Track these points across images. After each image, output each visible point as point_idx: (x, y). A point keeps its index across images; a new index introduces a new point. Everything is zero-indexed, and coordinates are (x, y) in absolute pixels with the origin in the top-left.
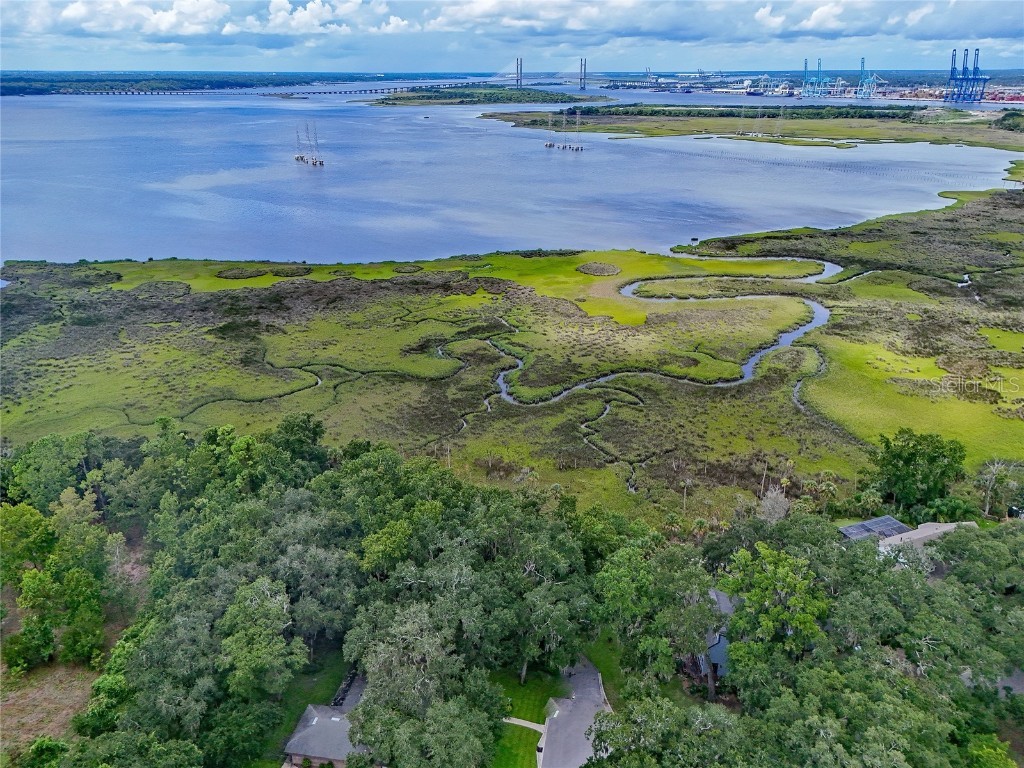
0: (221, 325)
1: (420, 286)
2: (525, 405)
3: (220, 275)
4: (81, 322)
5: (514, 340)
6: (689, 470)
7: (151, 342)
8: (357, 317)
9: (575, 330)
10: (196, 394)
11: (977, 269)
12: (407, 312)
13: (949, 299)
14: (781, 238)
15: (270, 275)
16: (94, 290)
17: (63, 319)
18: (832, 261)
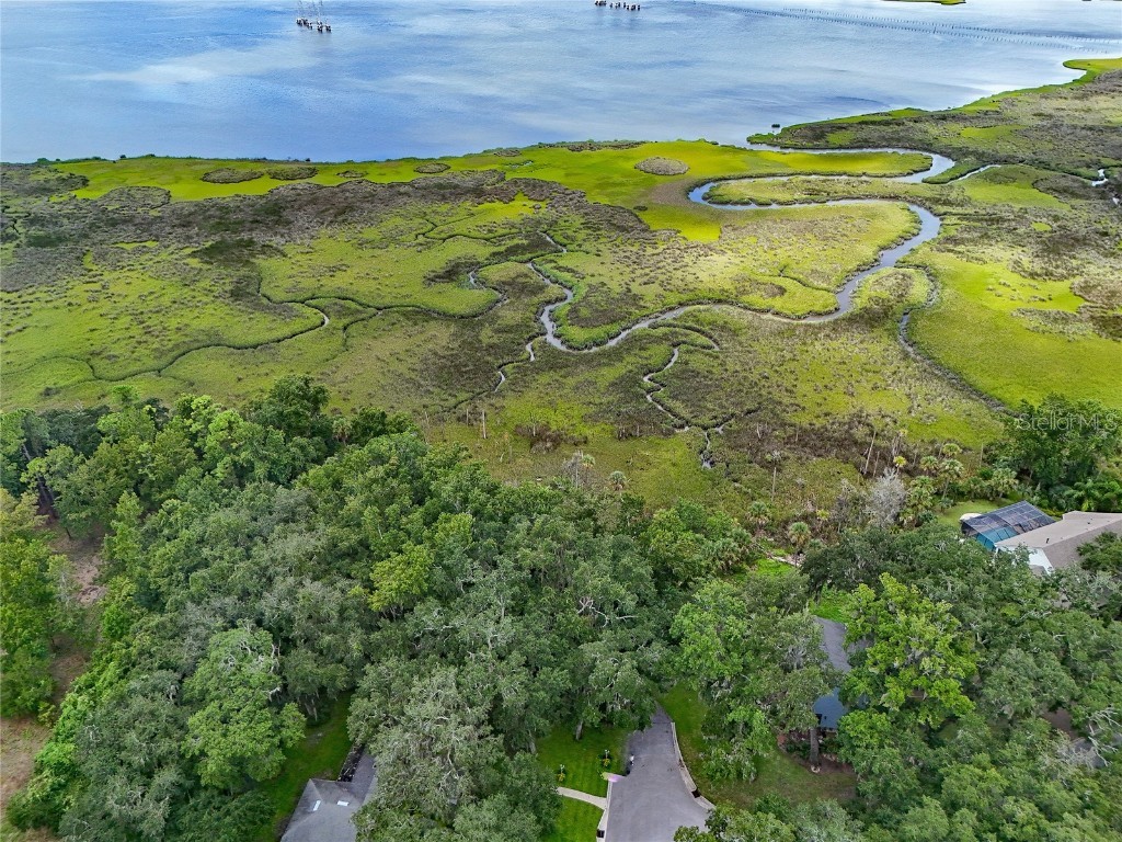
0: (208, 245)
1: (449, 192)
2: (575, 352)
3: (206, 178)
4: (39, 242)
5: (562, 263)
6: (776, 437)
7: (123, 267)
8: (371, 233)
9: (634, 249)
10: (176, 338)
11: (1115, 163)
12: (430, 226)
13: (1083, 202)
14: (880, 123)
15: (266, 178)
16: (54, 199)
17: (17, 238)
18: (941, 153)
